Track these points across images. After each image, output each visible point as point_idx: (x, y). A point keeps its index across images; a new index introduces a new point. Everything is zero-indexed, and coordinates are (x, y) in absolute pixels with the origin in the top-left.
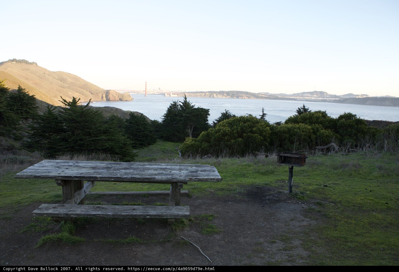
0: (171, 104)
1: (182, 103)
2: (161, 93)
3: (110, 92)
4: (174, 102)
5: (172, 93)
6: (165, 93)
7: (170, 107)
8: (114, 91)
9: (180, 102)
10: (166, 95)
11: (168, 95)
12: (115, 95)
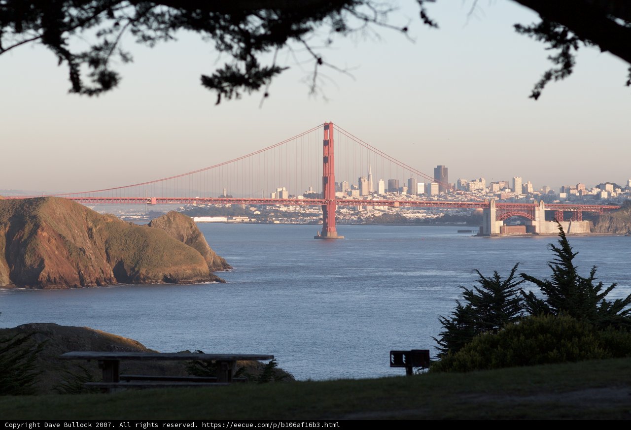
0: (469, 295)
1: (539, 283)
2: (452, 211)
3: (43, 212)
4: (486, 283)
5: (540, 212)
6: (487, 207)
7: (462, 314)
8: (73, 204)
9: (526, 277)
10: (496, 226)
11: (508, 221)
12: (81, 240)
